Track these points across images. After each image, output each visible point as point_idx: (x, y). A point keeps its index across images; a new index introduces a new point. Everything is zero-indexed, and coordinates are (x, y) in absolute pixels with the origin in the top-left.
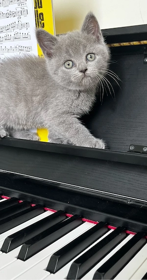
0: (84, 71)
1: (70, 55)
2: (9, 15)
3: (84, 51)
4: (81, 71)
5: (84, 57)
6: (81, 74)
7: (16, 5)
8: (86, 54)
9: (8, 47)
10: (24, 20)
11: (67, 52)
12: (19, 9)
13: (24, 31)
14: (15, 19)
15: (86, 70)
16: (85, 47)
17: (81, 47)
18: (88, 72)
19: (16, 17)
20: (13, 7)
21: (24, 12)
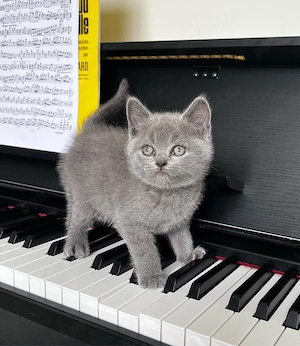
0: (162, 165)
1: (153, 141)
2: (50, 16)
3: (173, 141)
4: (157, 164)
5: (169, 148)
6: (156, 167)
7: (59, 7)
8: (173, 145)
9: (46, 52)
10: (66, 23)
11: (152, 136)
12: (62, 12)
13: (65, 35)
14: (57, 22)
15: (165, 164)
16: (176, 136)
17: (171, 136)
18: (166, 167)
19: (58, 20)
20: (55, 9)
21: (67, 15)
